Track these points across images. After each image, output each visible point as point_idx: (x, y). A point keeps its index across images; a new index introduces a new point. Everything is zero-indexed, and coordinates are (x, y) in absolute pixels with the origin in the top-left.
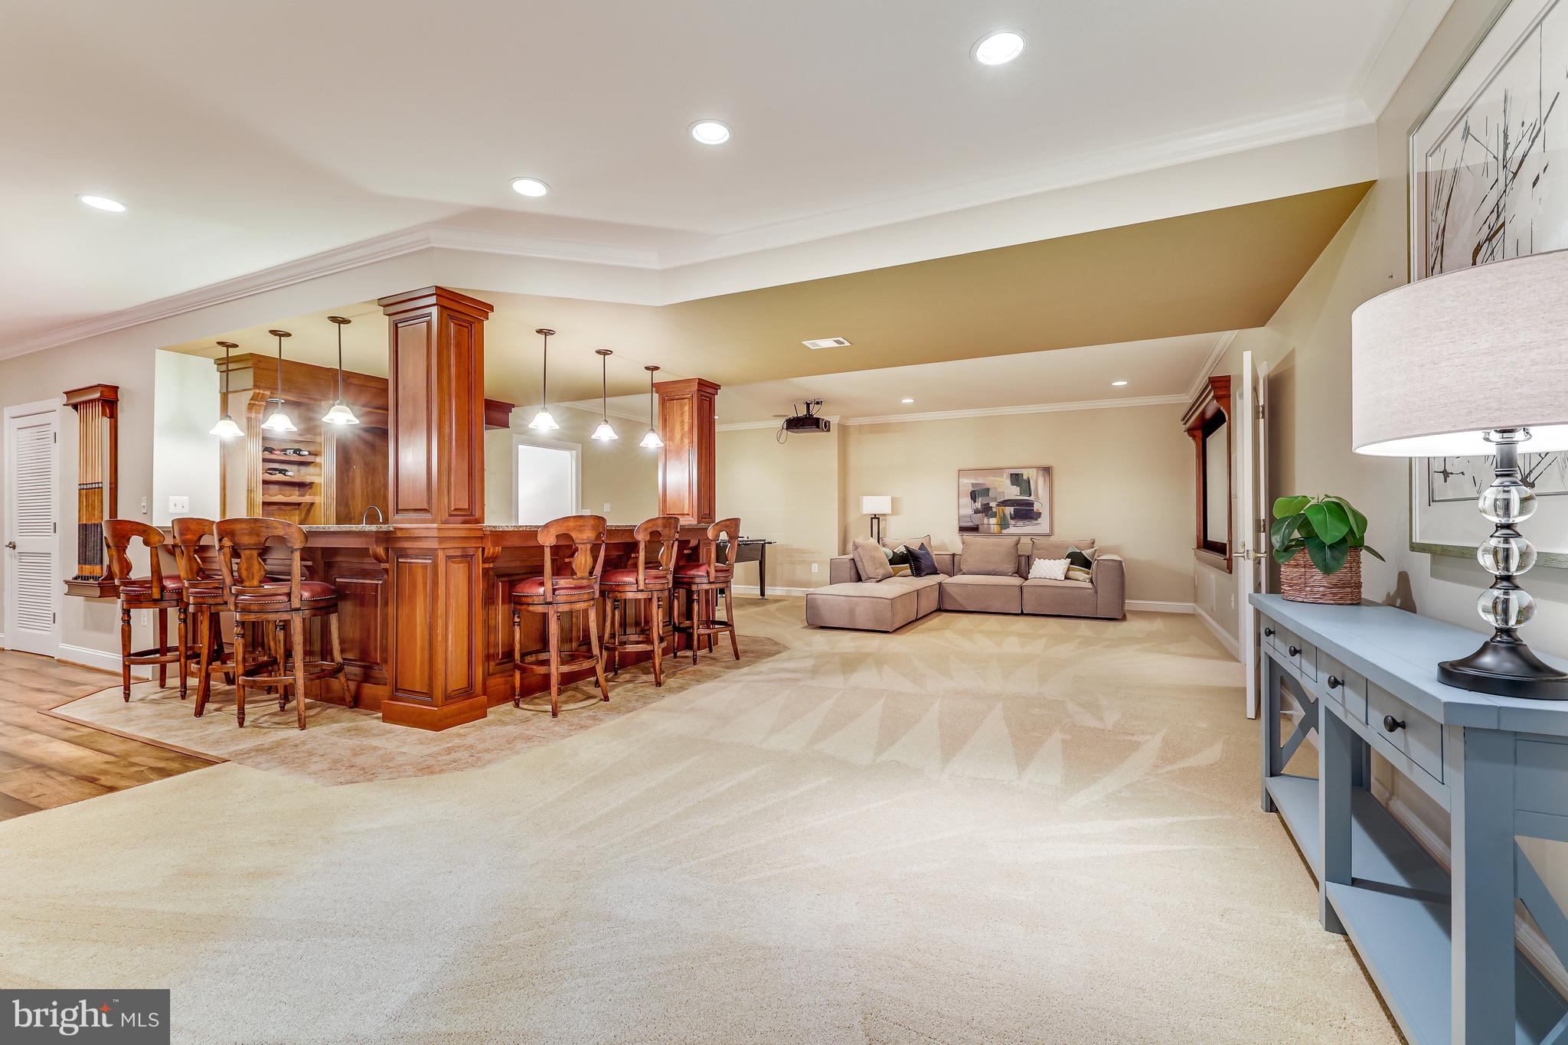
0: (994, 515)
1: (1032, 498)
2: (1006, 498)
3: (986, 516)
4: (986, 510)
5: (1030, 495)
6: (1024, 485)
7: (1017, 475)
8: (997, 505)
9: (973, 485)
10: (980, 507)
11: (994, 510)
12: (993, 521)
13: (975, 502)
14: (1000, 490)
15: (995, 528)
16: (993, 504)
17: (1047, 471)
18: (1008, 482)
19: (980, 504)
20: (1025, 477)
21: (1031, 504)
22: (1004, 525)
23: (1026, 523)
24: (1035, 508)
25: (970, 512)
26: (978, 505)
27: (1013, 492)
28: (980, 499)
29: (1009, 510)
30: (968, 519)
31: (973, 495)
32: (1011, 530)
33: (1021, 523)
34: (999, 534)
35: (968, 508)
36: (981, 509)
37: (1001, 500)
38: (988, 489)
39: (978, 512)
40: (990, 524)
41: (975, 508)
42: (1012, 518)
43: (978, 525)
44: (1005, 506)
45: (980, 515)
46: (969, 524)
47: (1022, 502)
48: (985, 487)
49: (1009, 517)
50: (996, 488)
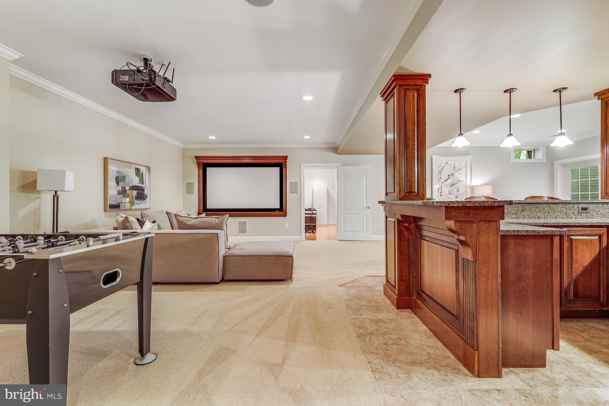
0: (128, 196)
1: (144, 186)
2: (134, 184)
3: (124, 196)
4: (123, 192)
5: (143, 184)
6: (141, 176)
7: (137, 169)
8: (130, 189)
9: (118, 172)
10: (120, 189)
11: (128, 192)
12: (127, 200)
13: (118, 185)
14: (130, 179)
15: (128, 206)
16: (127, 188)
17: (149, 168)
18: (134, 173)
19: (121, 187)
20: (141, 172)
21: (143, 190)
22: (132, 203)
23: (142, 202)
24: (146, 192)
25: (115, 193)
26: (120, 188)
27: (136, 181)
28: (121, 183)
29: (135, 193)
30: (114, 199)
31: (117, 180)
32: (136, 207)
33: (139, 202)
34: (130, 209)
35: (114, 190)
36: (121, 191)
37: (131, 185)
38: (125, 177)
39: (119, 193)
40: (125, 203)
41: (118, 190)
42: (136, 199)
43: (120, 204)
44: (133, 190)
45: (121, 196)
46: (115, 203)
47: (139, 188)
48: (123, 175)
49: (135, 198)
50: (129, 177)
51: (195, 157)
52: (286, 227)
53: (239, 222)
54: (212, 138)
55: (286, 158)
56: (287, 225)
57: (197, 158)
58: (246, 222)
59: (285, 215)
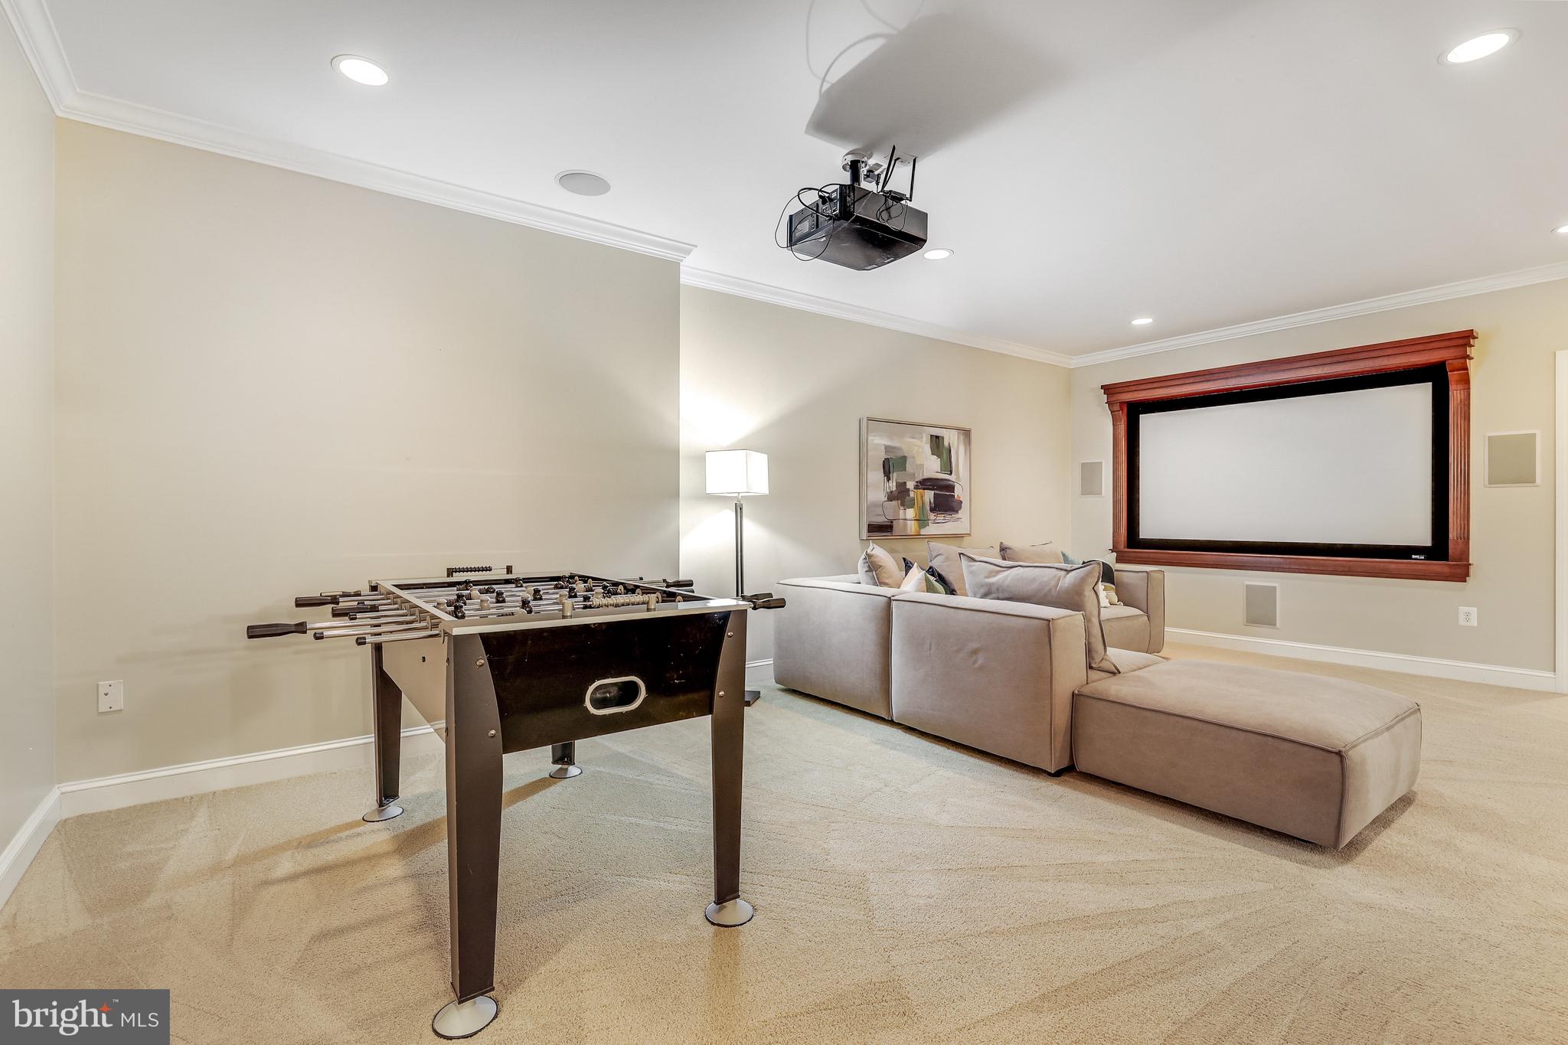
0: (911, 504)
1: (952, 478)
2: (926, 475)
3: (902, 505)
4: (900, 495)
5: (951, 473)
6: (945, 455)
7: (937, 437)
8: (916, 487)
9: (888, 449)
10: (894, 489)
11: (912, 494)
12: (910, 513)
13: (889, 479)
14: (918, 462)
15: (912, 527)
16: (910, 485)
17: (966, 433)
18: (927, 448)
19: (895, 484)
20: (946, 444)
21: (951, 488)
22: (922, 521)
23: (948, 517)
24: (958, 492)
25: (882, 497)
26: (892, 485)
27: (932, 467)
28: (895, 474)
29: (929, 495)
30: (879, 510)
31: (886, 467)
32: (931, 529)
33: (941, 518)
34: (918, 536)
35: (879, 489)
36: (896, 494)
37: (920, 478)
38: (904, 458)
39: (891, 497)
40: (906, 520)
41: (888, 490)
42: (932, 510)
43: (892, 522)
44: (924, 489)
45: (894, 503)
46: (880, 520)
47: (942, 483)
48: (900, 454)
49: (928, 508)
50: (913, 457)
51: (1102, 387)
52: (1462, 622)
53: (1247, 586)
54: (1142, 322)
55: (1466, 338)
56: (1469, 615)
57: (1108, 389)
58: (1275, 587)
59: (1461, 573)
